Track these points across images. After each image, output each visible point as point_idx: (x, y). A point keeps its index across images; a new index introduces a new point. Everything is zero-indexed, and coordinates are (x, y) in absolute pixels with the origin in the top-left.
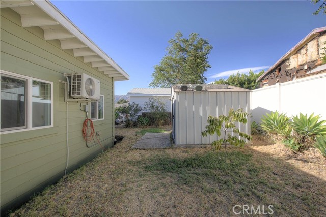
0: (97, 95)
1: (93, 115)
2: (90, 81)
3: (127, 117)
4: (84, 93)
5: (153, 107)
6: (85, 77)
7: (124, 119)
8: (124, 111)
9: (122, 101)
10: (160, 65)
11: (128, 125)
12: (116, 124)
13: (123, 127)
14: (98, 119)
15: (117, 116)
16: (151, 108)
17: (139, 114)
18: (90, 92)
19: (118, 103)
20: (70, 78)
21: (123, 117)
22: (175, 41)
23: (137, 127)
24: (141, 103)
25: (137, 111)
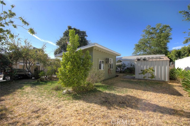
0: (112, 63)
1: (110, 68)
2: (111, 59)
3: (120, 69)
4: (110, 63)
5: (131, 65)
6: (110, 59)
7: (119, 70)
8: (119, 66)
9: (119, 61)
10: (137, 44)
11: (121, 72)
12: (116, 72)
13: (119, 73)
14: (111, 69)
15: (117, 69)
16: (130, 66)
17: (126, 68)
18: (111, 62)
19: (117, 62)
20: (107, 59)
21: (119, 69)
22: (146, 30)
23: (124, 73)
24: (126, 63)
25: (124, 67)
